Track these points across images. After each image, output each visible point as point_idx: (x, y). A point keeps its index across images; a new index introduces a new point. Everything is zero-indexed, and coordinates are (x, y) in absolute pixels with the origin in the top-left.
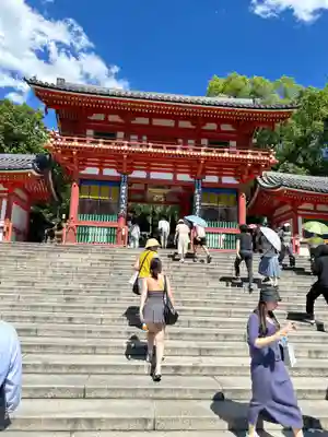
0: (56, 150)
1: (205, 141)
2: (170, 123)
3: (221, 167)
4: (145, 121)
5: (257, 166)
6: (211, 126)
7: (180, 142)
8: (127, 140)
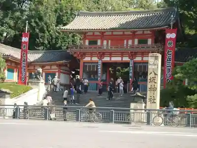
0: (72, 53)
1: (136, 40)
3: (143, 52)
7: (125, 41)
8: (102, 43)
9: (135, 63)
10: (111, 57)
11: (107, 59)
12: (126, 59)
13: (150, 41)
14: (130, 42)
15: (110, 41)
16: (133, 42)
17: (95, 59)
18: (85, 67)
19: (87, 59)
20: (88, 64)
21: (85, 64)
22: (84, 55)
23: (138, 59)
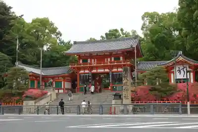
7: (106, 59)
8: (91, 61)
9: (112, 72)
10: (97, 70)
11: (94, 71)
12: (107, 70)
13: (121, 58)
14: (109, 60)
15: (96, 60)
16: (111, 60)
17: (87, 71)
18: (80, 76)
19: (82, 72)
20: (82, 75)
22: (79, 69)
23: (115, 70)
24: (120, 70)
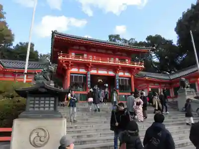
0: (62, 61)
1: (117, 59)
2: (104, 51)
3: (125, 69)
4: (95, 50)
5: (138, 69)
6: (119, 53)
7: (108, 58)
8: (88, 57)
10: (98, 70)
11: (94, 72)
17: (83, 71)
18: (71, 77)
19: (75, 70)
20: (74, 75)
21: (72, 75)
23: (121, 74)
24: (127, 74)
